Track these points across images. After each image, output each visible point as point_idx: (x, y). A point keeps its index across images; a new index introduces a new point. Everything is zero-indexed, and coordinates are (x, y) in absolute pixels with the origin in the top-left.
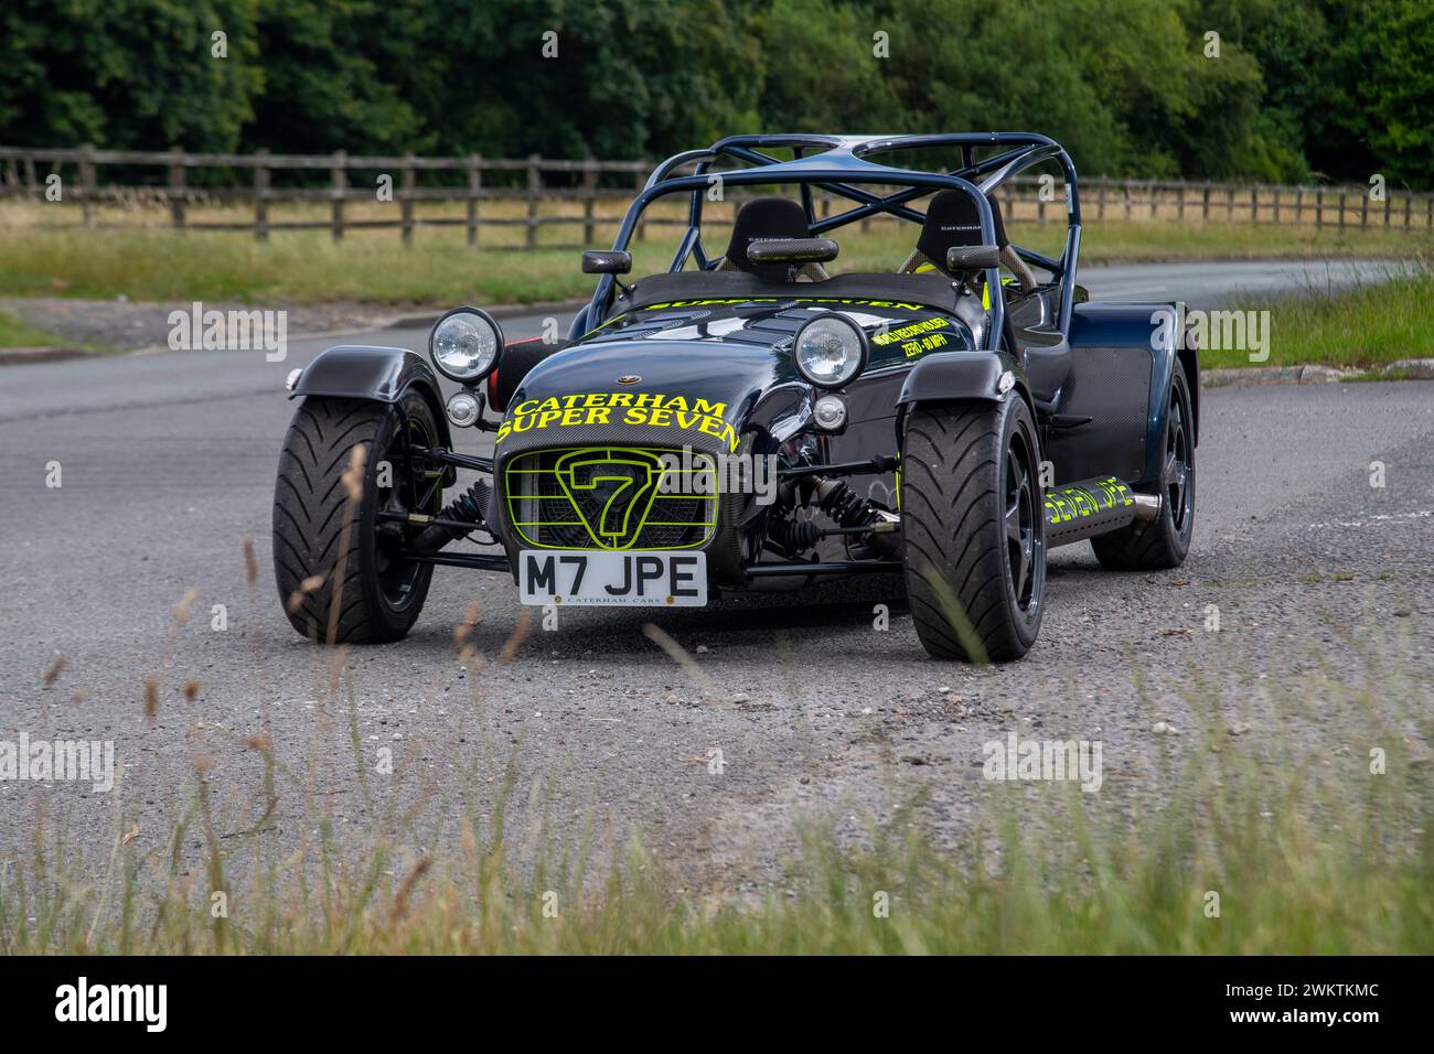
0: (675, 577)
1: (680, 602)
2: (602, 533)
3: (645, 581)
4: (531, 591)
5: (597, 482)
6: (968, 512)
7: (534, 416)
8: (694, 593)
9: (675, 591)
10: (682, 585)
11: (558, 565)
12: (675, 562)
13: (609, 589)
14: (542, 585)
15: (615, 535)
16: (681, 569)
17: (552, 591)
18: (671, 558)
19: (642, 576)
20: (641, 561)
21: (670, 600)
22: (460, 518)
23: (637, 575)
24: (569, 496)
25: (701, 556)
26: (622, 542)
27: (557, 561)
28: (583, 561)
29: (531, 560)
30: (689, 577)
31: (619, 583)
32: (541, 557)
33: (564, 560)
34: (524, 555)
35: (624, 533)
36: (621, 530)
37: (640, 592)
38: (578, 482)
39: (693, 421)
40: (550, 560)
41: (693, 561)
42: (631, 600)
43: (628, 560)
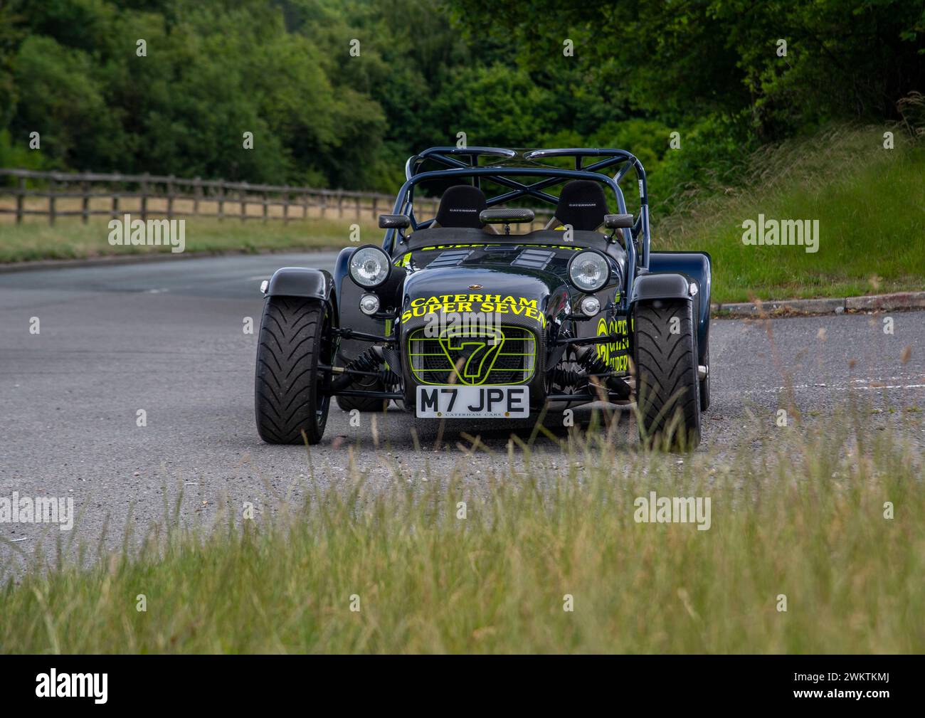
0: (510, 400)
1: (513, 415)
2: (465, 376)
3: (492, 403)
4: (423, 409)
5: (464, 346)
6: (676, 363)
7: (425, 307)
8: (521, 410)
9: (510, 409)
10: (514, 405)
11: (440, 394)
12: (510, 392)
13: (471, 408)
14: (430, 406)
15: (473, 376)
16: (514, 396)
17: (436, 409)
18: (509, 390)
19: (490, 400)
20: (490, 391)
21: (507, 414)
22: (359, 369)
23: (487, 400)
24: (447, 354)
25: (526, 389)
26: (477, 381)
27: (439, 392)
28: (455, 392)
29: (424, 392)
30: (519, 400)
31: (476, 404)
32: (430, 389)
33: (444, 391)
34: (419, 389)
35: (479, 375)
36: (477, 374)
37: (489, 409)
38: (452, 346)
39: (521, 310)
40: (435, 392)
41: (521, 391)
42: (484, 414)
43: (482, 391)
